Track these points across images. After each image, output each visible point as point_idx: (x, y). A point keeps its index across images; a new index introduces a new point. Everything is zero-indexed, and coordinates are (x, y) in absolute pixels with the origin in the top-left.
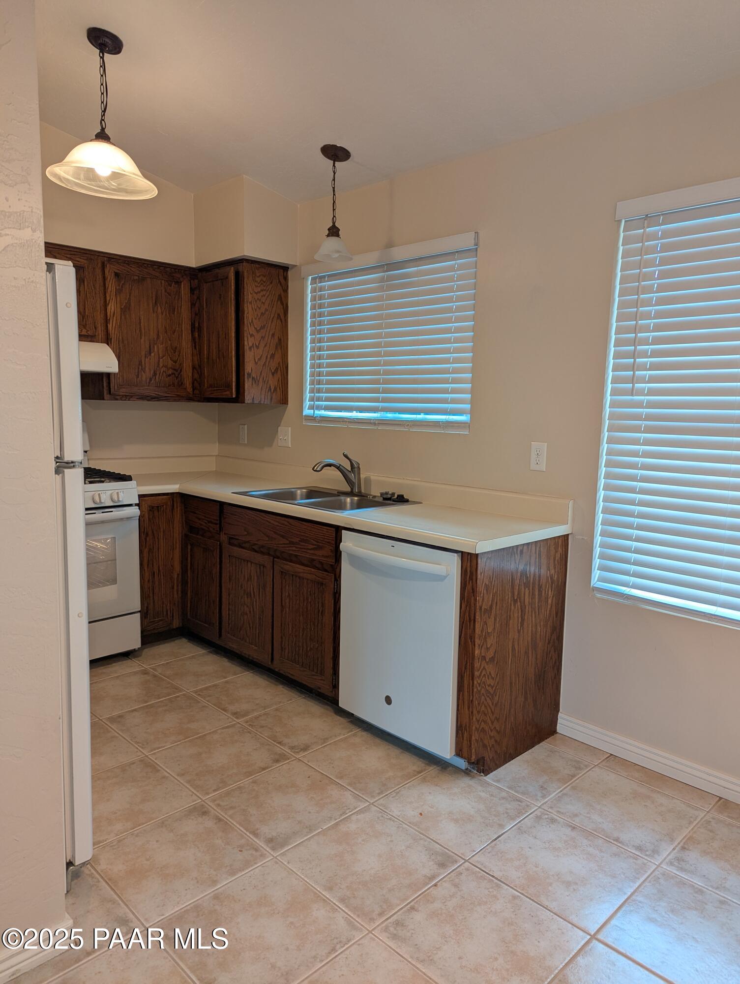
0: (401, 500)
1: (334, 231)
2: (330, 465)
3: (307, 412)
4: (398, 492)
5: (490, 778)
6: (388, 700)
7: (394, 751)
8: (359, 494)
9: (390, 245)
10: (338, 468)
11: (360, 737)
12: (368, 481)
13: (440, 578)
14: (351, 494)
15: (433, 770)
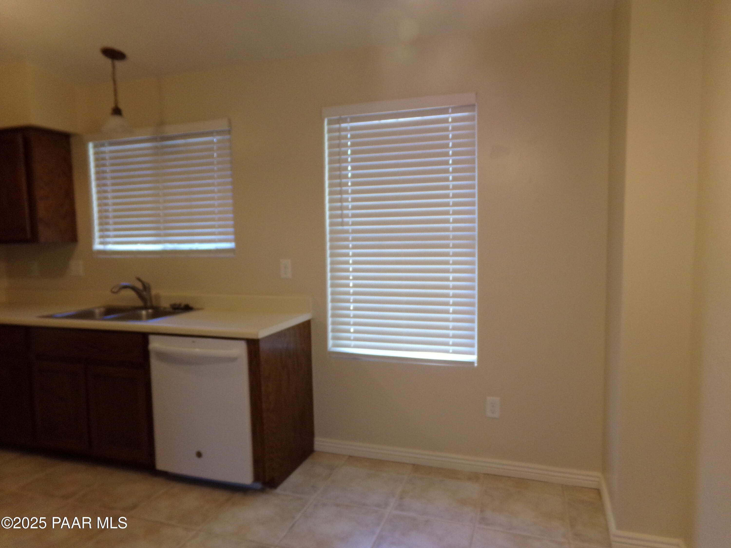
0: (187, 308)
1: (117, 111)
2: (125, 287)
3: (97, 246)
4: (184, 303)
5: (279, 490)
6: (199, 455)
7: (207, 491)
8: (152, 307)
9: (162, 123)
10: (133, 288)
11: (177, 488)
12: (158, 297)
13: (233, 359)
14: (145, 308)
15: (238, 496)
